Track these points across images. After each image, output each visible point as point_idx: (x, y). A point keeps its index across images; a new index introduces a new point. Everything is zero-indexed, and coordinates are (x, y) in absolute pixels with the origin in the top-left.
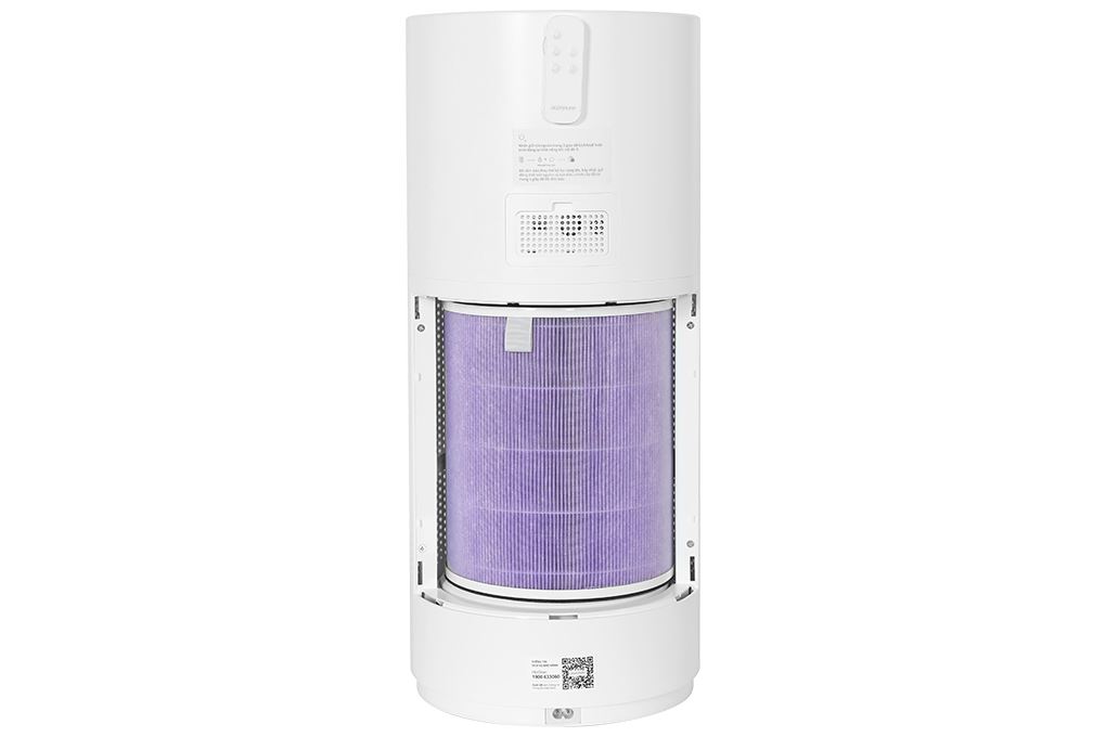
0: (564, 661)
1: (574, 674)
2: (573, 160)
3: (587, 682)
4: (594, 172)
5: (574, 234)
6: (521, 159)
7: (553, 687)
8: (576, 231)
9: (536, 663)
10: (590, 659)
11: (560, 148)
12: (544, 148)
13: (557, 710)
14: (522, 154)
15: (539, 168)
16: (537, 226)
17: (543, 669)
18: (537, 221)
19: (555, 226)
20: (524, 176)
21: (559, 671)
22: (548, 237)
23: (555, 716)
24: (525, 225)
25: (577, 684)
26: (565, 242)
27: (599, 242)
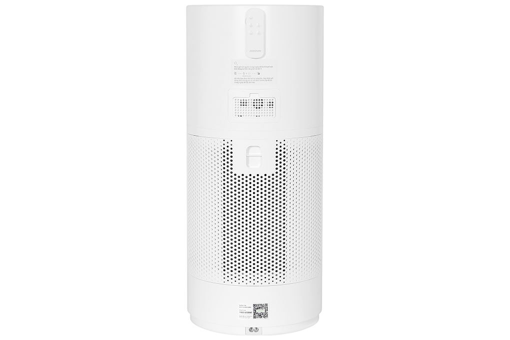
0: (254, 305)
1: (258, 311)
2: (259, 74)
3: (265, 315)
4: (270, 79)
5: (259, 108)
6: (235, 73)
7: (249, 317)
8: (261, 107)
9: (241, 306)
10: (266, 305)
11: (253, 68)
12: (246, 68)
13: (251, 328)
14: (236, 71)
15: (243, 77)
16: (242, 104)
17: (245, 309)
18: (242, 102)
19: (250, 104)
20: (237, 81)
21: (252, 310)
22: (247, 109)
23: (250, 331)
24: (237, 104)
25: (260, 316)
26: (255, 112)
27: (271, 112)
